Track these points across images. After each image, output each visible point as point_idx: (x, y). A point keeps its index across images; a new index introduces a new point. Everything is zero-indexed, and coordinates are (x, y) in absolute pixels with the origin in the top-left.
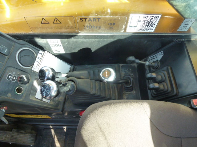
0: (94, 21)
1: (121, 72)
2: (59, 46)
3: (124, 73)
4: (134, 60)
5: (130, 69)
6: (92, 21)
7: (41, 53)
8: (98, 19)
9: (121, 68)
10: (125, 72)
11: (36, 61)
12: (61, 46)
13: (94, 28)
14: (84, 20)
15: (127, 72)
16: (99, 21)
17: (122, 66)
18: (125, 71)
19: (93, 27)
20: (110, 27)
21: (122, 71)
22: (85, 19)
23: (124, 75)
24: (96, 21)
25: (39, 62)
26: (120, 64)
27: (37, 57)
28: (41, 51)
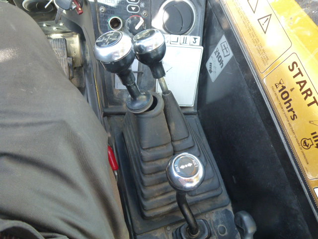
0: (305, 95)
1: (214, 211)
2: (220, 64)
3: (214, 220)
4: (247, 232)
5: (226, 233)
6: (301, 90)
7: (196, 40)
8: (313, 100)
9: (223, 209)
10: (217, 221)
11: (179, 36)
12: (221, 67)
13: (288, 104)
14: (296, 71)
15: (219, 226)
16: (309, 105)
17: (227, 212)
18: (220, 222)
19: (288, 102)
20: (307, 141)
21: (217, 213)
22: (300, 73)
23: (208, 220)
24: (305, 98)
25: (178, 43)
26: (232, 206)
27: (185, 36)
28: (199, 39)
